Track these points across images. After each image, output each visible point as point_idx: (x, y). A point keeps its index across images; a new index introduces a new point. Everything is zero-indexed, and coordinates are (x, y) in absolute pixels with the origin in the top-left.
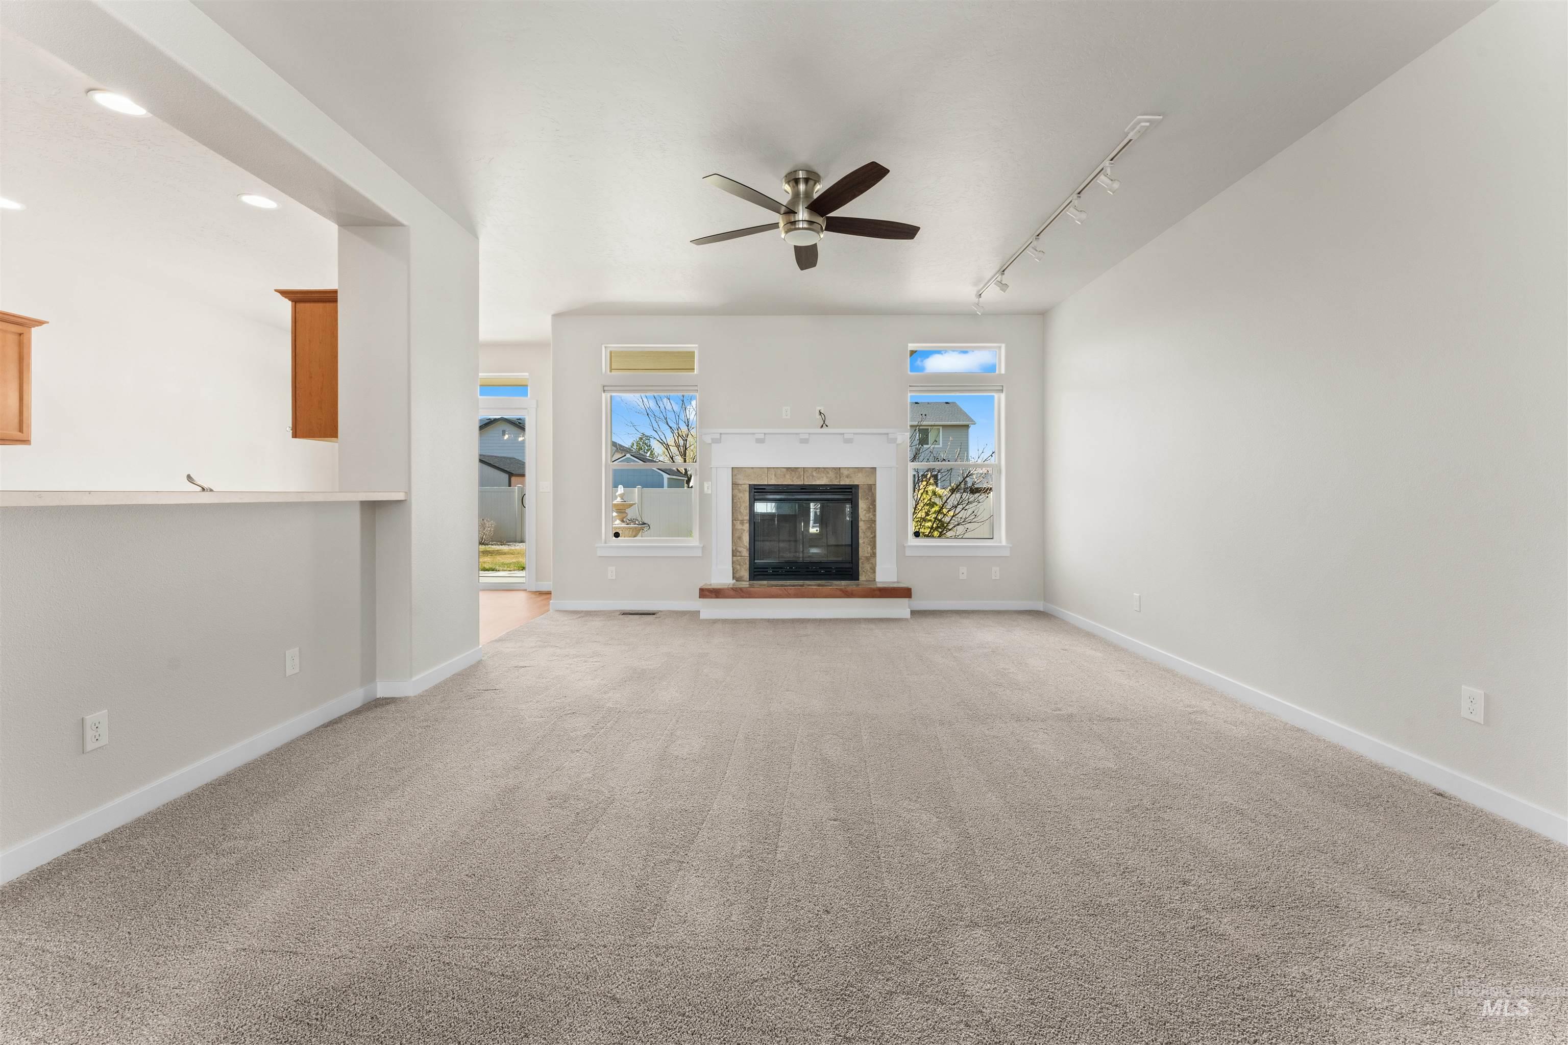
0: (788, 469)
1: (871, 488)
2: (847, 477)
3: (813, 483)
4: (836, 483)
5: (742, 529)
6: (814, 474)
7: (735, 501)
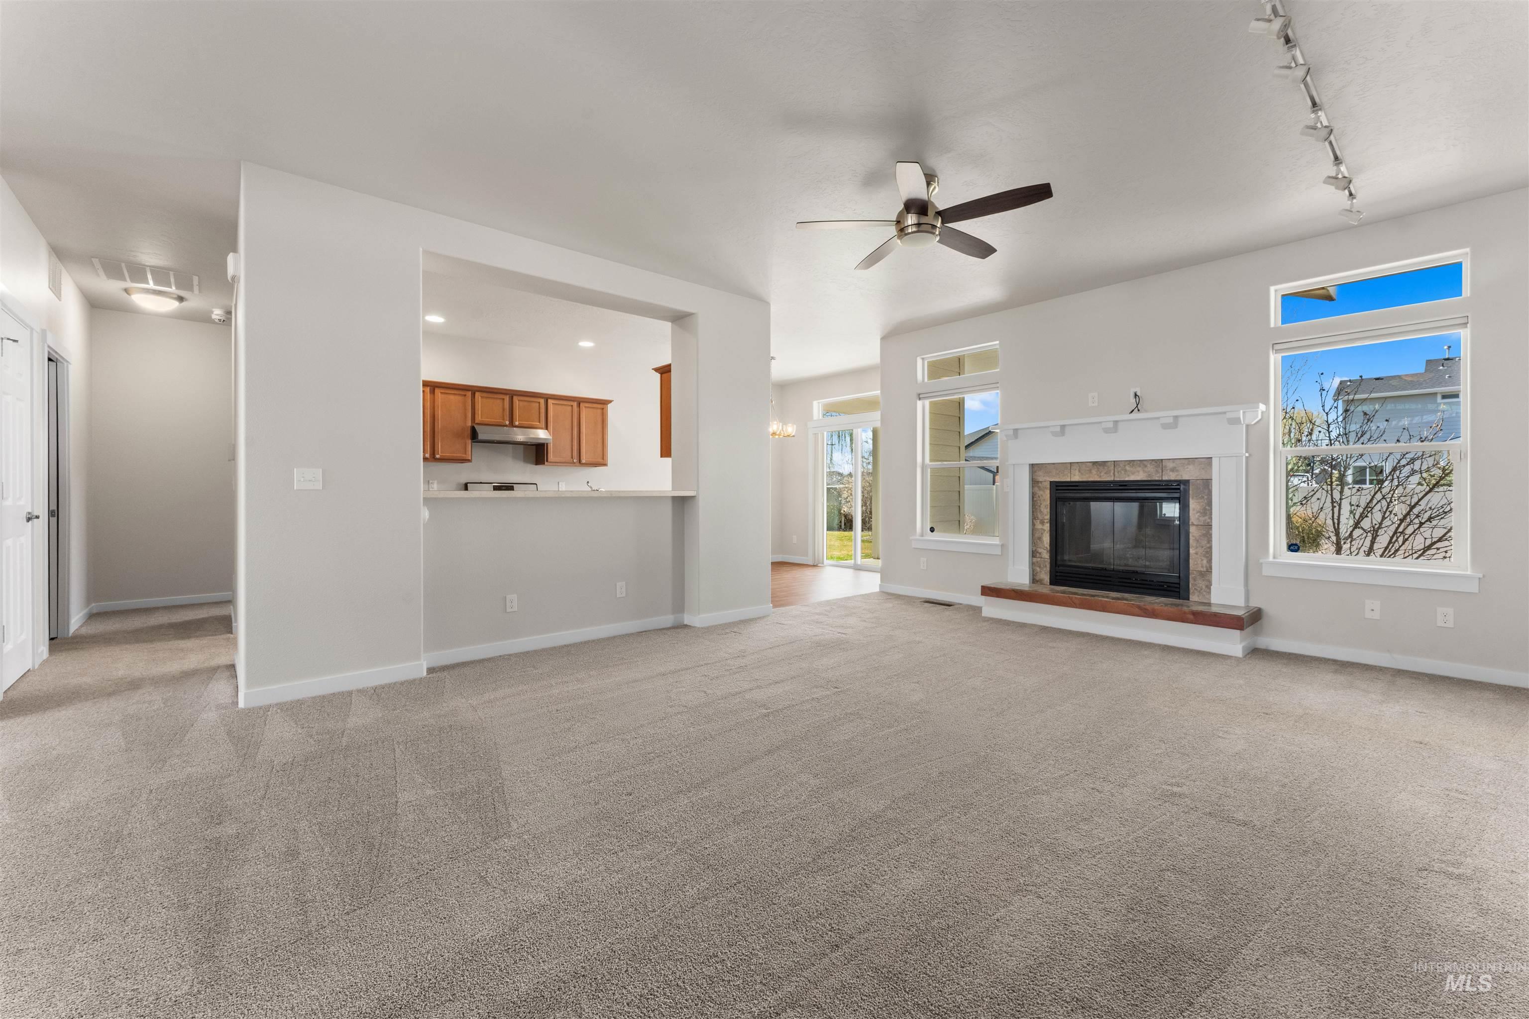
0: (1094, 463)
1: (1207, 484)
2: (1173, 470)
3: (1127, 479)
4: (1157, 479)
5: (1042, 529)
6: (1128, 468)
7: (1035, 499)
